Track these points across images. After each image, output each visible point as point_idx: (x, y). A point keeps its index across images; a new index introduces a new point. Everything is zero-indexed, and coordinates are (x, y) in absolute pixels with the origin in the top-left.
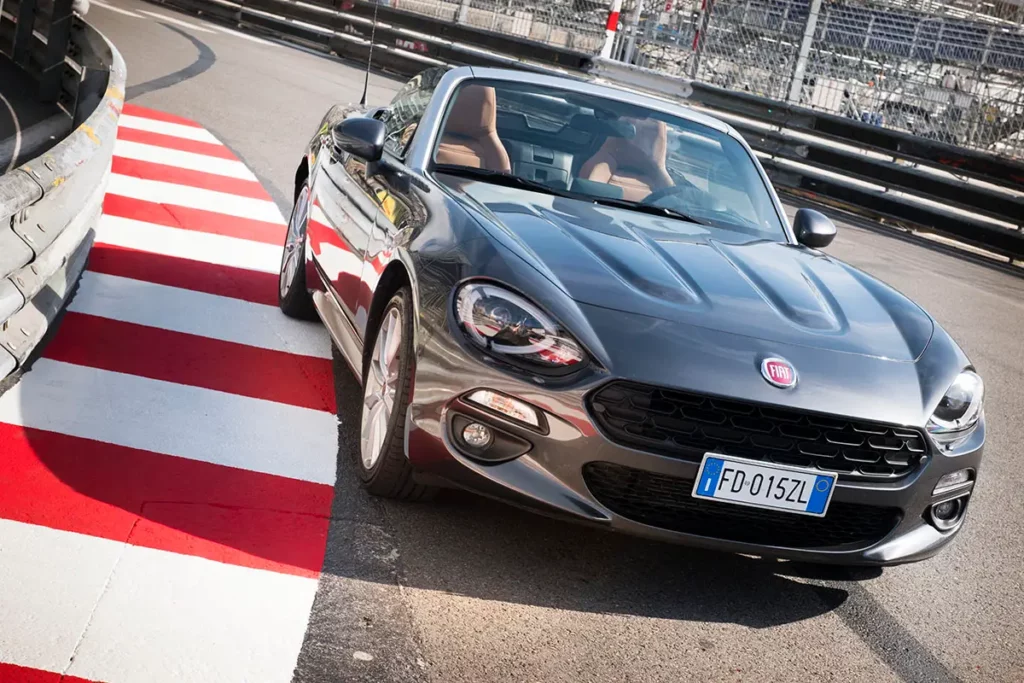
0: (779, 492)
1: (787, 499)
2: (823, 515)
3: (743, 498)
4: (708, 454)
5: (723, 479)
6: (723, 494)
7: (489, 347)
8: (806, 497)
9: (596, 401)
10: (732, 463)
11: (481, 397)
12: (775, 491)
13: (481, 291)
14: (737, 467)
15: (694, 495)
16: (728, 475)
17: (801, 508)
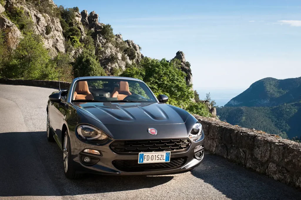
0: (158, 158)
1: (160, 160)
2: (169, 162)
3: (150, 161)
4: (140, 153)
5: (144, 158)
6: (145, 162)
7: (86, 139)
8: (165, 158)
9: (112, 146)
10: (146, 154)
11: (86, 151)
12: (157, 158)
13: (82, 127)
14: (147, 155)
15: (139, 163)
16: (145, 157)
17: (164, 161)
